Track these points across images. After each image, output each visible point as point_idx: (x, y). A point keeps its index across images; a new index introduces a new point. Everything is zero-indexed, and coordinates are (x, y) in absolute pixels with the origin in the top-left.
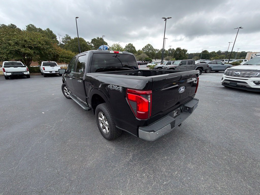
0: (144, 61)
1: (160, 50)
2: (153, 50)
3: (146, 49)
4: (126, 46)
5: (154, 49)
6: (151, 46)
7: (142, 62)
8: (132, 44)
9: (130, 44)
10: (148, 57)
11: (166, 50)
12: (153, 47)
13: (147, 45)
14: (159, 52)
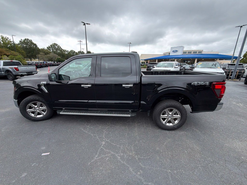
0: (56, 62)
1: (69, 51)
2: (61, 50)
3: (53, 49)
4: (20, 42)
5: (63, 50)
6: (58, 45)
7: (54, 62)
8: (31, 40)
9: (28, 39)
10: (59, 57)
11: (76, 52)
12: (61, 47)
13: (53, 44)
14: (68, 53)
